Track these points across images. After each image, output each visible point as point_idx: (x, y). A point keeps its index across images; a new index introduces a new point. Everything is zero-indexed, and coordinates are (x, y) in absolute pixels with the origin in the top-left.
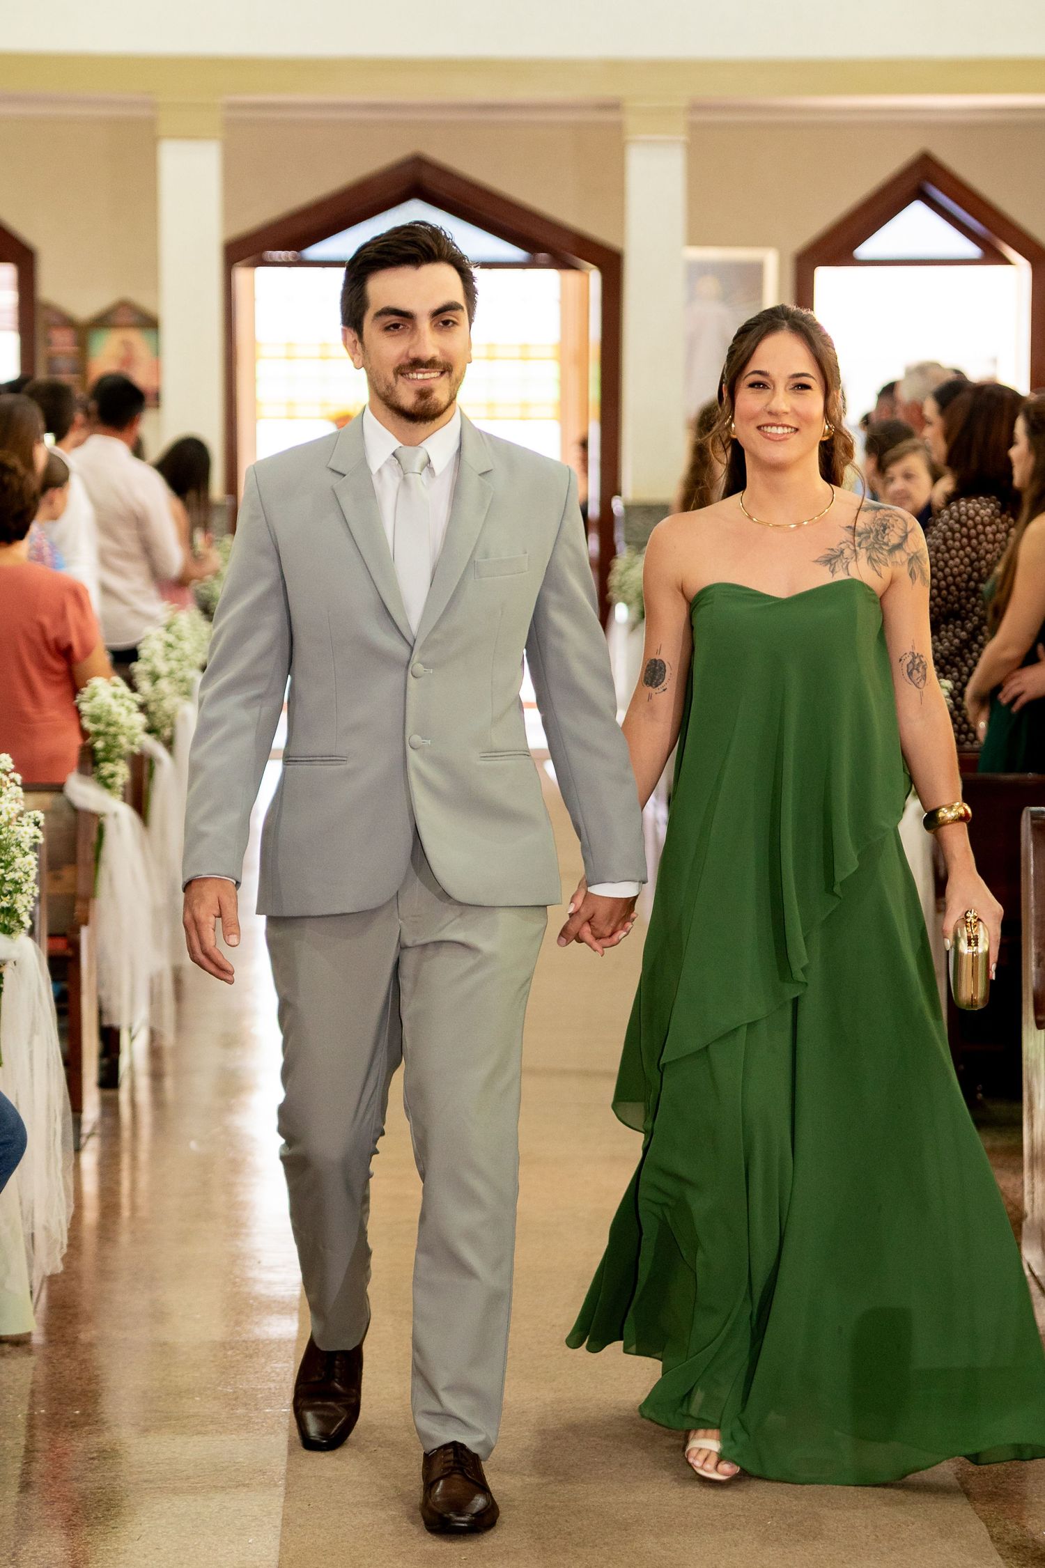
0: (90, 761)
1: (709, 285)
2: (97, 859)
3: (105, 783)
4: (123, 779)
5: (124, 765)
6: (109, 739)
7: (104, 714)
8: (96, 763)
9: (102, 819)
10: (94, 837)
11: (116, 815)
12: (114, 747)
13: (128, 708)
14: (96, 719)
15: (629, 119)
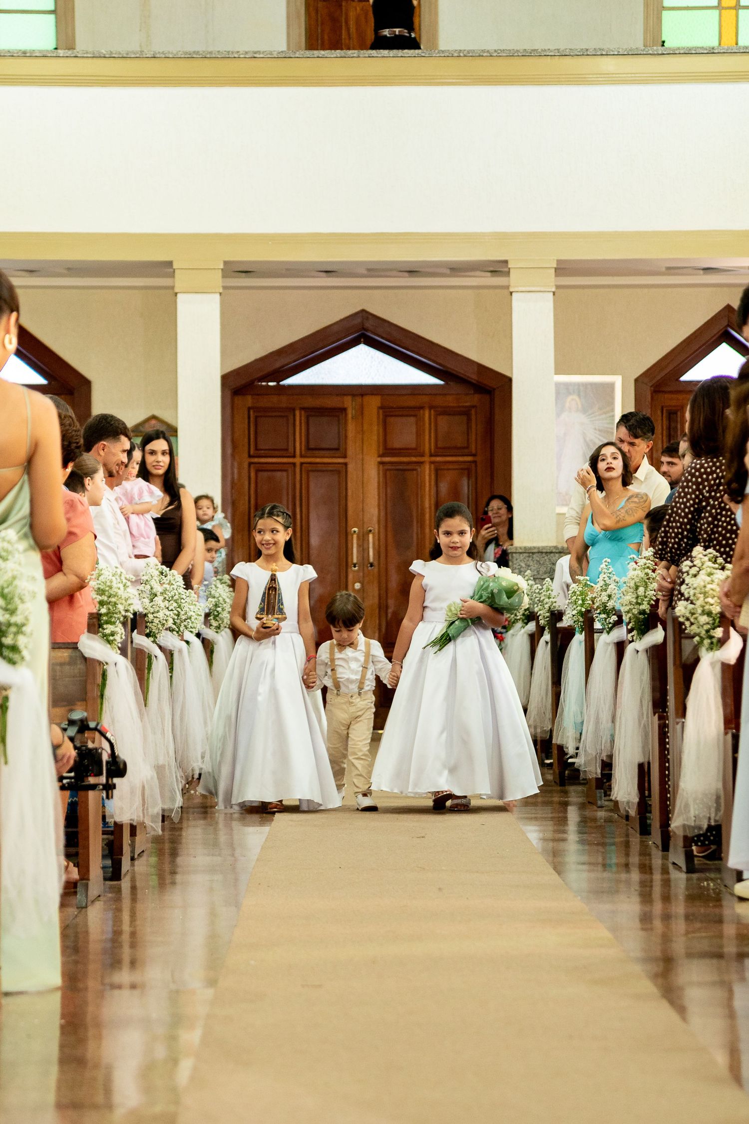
0: (96, 624)
1: (573, 401)
2: (102, 696)
3: (108, 639)
4: (121, 638)
5: (122, 628)
6: (111, 607)
7: (107, 589)
8: (100, 626)
9: (105, 667)
10: (99, 680)
11: (116, 664)
12: (113, 613)
13: (124, 586)
14: (101, 592)
15: (515, 280)
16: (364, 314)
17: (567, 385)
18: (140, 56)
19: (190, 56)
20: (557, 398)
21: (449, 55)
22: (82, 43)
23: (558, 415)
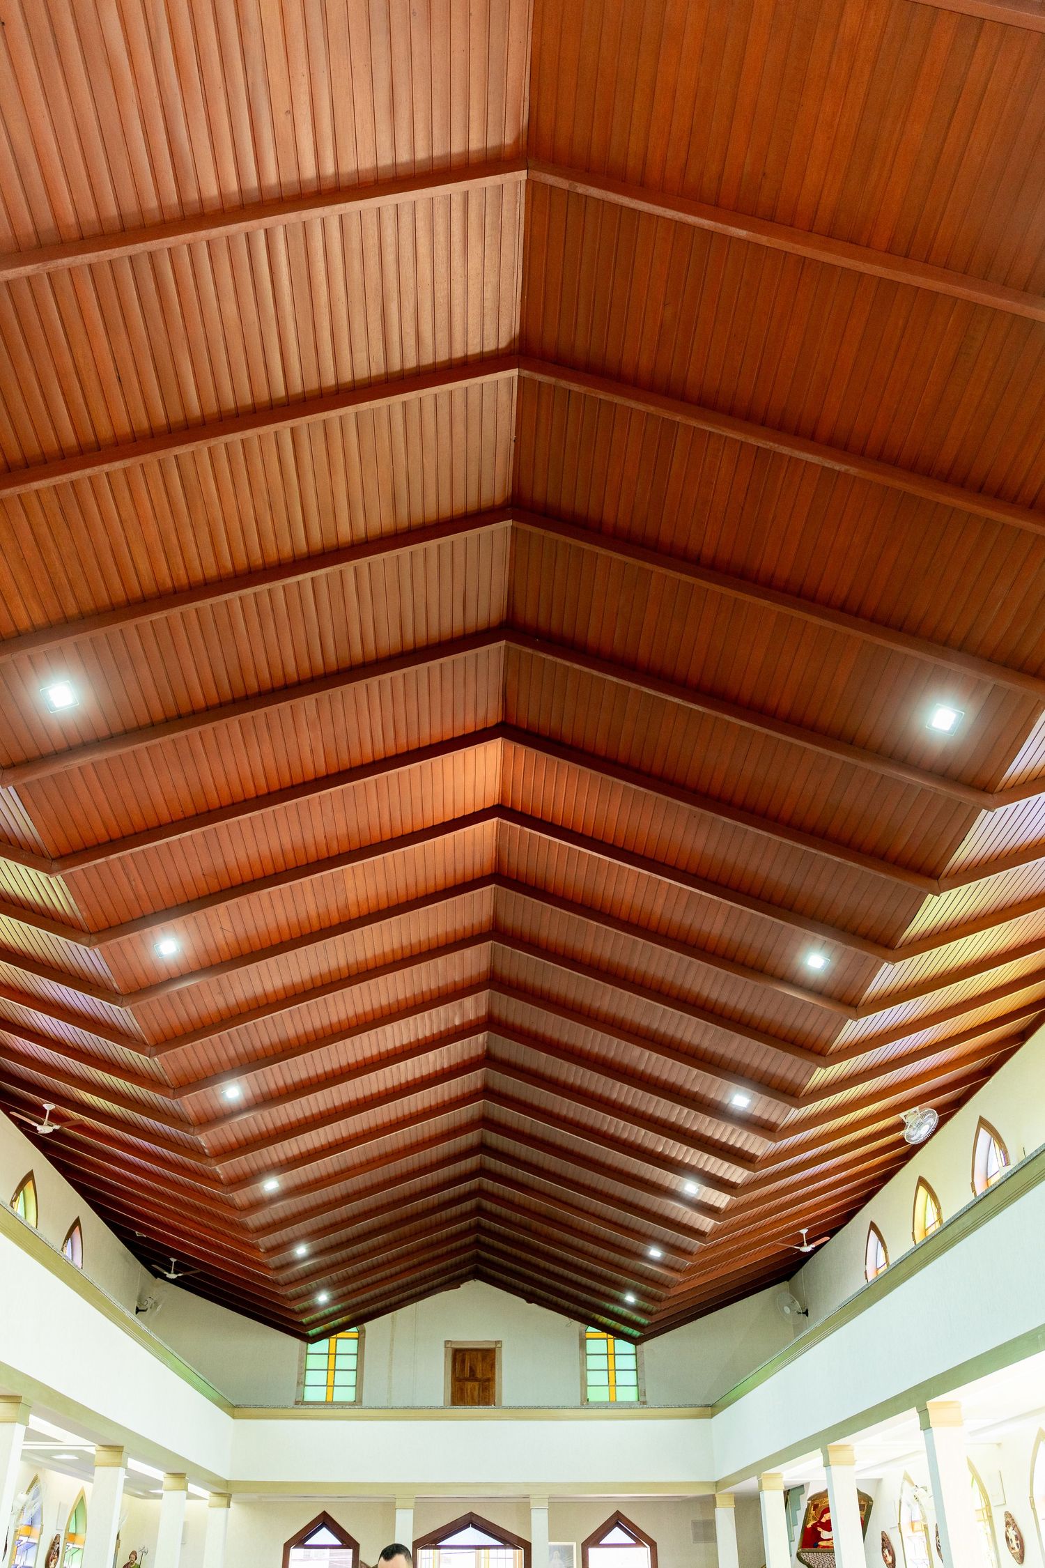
1: (557, 1554)
15: (532, 1501)
16: (471, 1514)
17: (554, 1546)
18: (386, 1408)
19: (406, 1408)
20: (550, 1554)
21: (506, 1408)
22: (365, 1403)
23: (551, 1560)
